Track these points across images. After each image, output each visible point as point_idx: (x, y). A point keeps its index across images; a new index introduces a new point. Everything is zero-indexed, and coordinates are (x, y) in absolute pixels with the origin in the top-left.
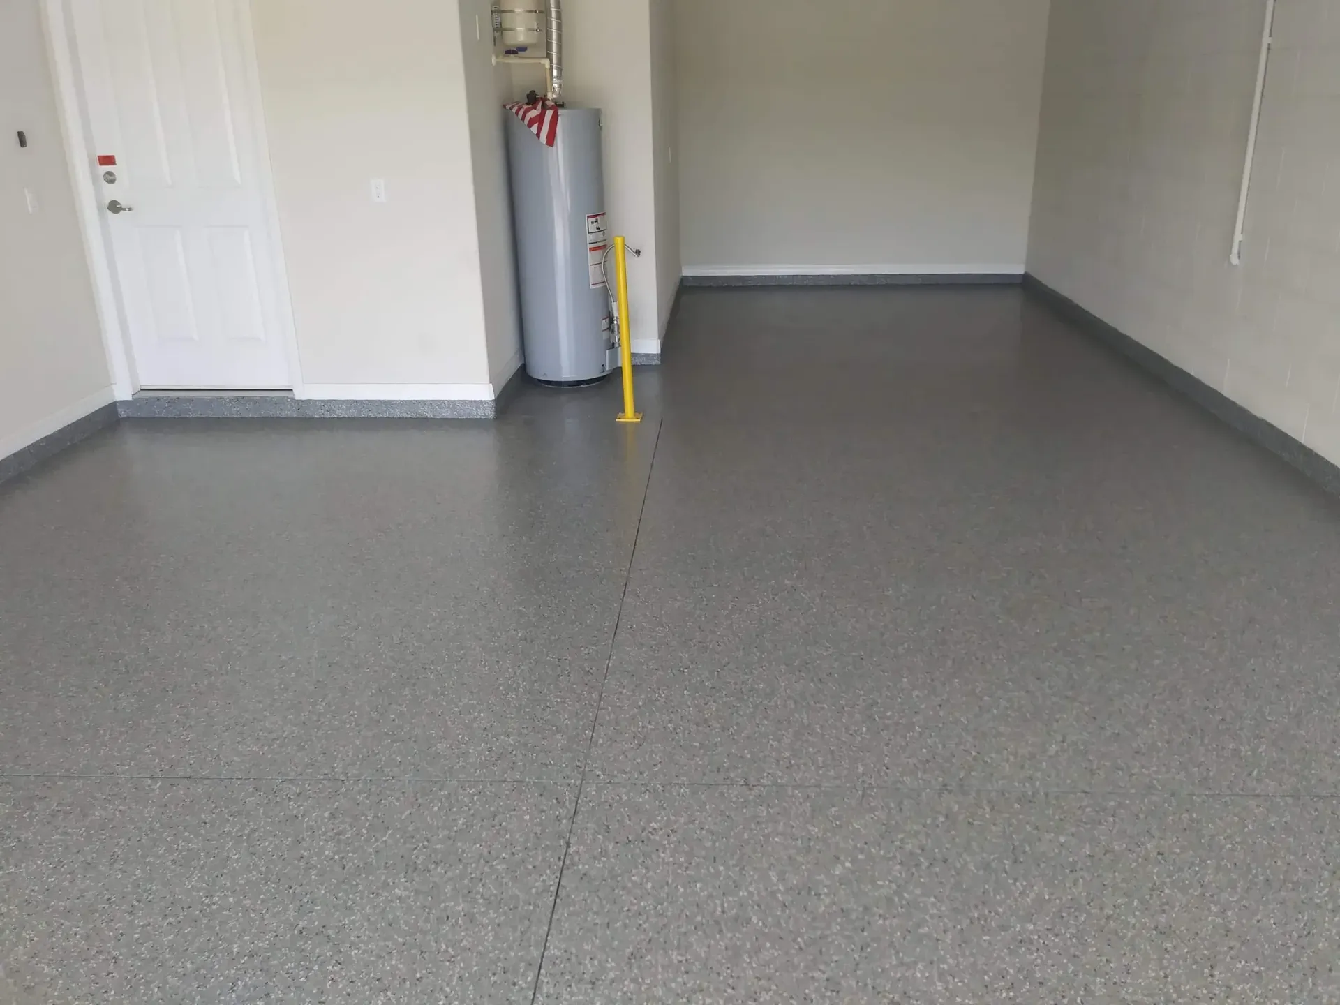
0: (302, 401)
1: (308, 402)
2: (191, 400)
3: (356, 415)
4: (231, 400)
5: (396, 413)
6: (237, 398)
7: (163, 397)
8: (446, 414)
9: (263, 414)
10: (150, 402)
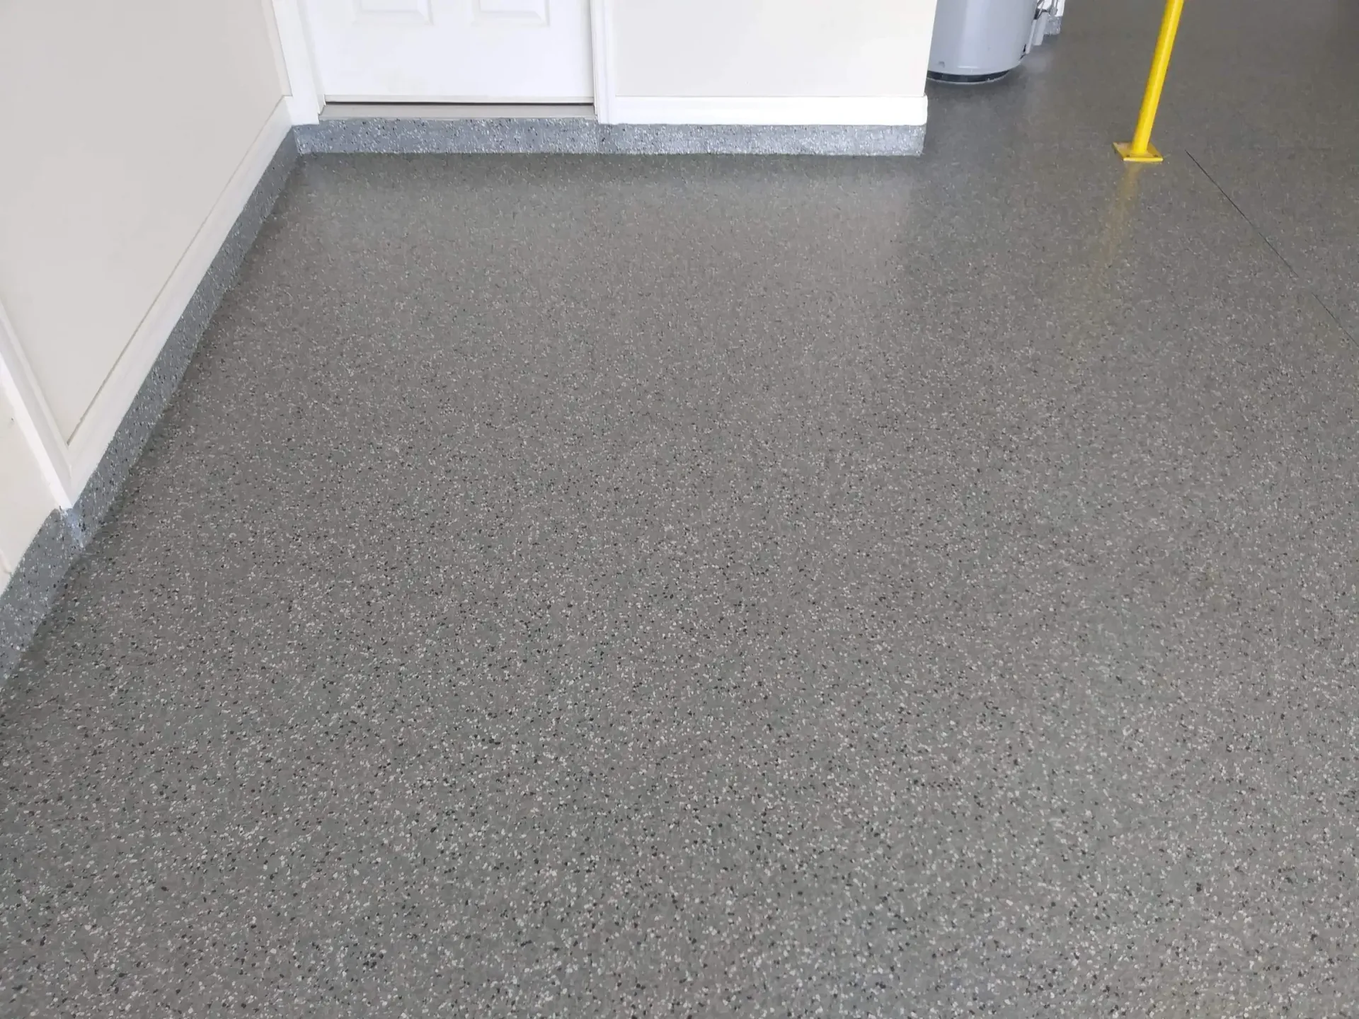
0: (610, 126)
1: (622, 128)
2: (420, 124)
3: (699, 150)
4: (490, 125)
5: (765, 147)
6: (500, 123)
7: (372, 119)
8: (845, 146)
9: (542, 148)
10: (351, 127)
